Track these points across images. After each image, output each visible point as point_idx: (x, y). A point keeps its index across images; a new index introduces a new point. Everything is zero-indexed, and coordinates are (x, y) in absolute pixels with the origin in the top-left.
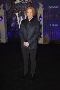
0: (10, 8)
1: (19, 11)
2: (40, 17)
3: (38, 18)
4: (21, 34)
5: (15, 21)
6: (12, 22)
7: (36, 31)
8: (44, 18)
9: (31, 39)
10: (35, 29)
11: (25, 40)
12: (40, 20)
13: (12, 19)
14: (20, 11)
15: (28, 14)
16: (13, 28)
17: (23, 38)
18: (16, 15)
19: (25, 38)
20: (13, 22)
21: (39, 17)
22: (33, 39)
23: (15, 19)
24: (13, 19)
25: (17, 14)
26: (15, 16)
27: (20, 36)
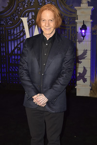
0: (7, 5)
1: (29, 12)
2: (84, 27)
3: (78, 30)
4: (26, 75)
5: (20, 38)
6: (11, 40)
7: (64, 66)
8: (93, 32)
9: (51, 87)
10: (63, 61)
11: (36, 89)
12: (84, 37)
13: (12, 32)
14: (32, 11)
15: (43, 24)
16: (15, 55)
17: (31, 84)
18: (22, 22)
19: (36, 85)
20: (14, 40)
21: (81, 29)
22: (57, 86)
23: (20, 32)
24: (15, 32)
25: (25, 20)
26: (19, 26)
27: (23, 80)
